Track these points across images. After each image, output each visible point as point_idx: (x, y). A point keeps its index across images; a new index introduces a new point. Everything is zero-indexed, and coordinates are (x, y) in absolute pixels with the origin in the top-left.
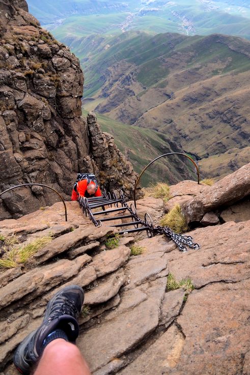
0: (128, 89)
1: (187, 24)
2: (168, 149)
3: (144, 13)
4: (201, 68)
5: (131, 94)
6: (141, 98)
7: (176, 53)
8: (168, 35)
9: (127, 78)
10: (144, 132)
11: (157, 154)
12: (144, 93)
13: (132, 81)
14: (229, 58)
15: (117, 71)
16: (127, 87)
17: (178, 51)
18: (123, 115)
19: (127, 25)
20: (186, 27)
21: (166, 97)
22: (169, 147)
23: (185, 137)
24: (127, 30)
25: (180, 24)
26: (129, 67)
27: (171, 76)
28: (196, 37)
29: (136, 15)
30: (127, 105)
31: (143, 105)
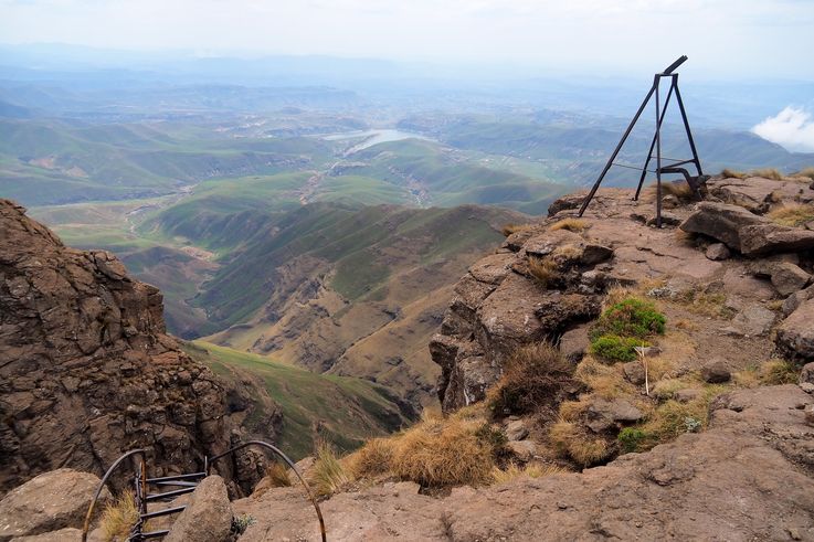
0: (316, 305)
1: (417, 187)
2: (396, 415)
3: (338, 171)
4: (445, 263)
5: (322, 313)
6: (341, 320)
7: (401, 239)
8: (384, 208)
9: (313, 285)
10: (350, 386)
11: (375, 427)
12: (345, 311)
13: (323, 290)
14: (492, 244)
15: (294, 273)
16: (312, 301)
17: (403, 235)
18: (309, 355)
19: (311, 191)
20: (417, 193)
21: (387, 317)
22: (397, 411)
23: (428, 390)
24: (311, 201)
25: (403, 188)
26: (316, 265)
27: (393, 279)
28: (433, 210)
29: (326, 174)
30: (315, 335)
31: (346, 334)
